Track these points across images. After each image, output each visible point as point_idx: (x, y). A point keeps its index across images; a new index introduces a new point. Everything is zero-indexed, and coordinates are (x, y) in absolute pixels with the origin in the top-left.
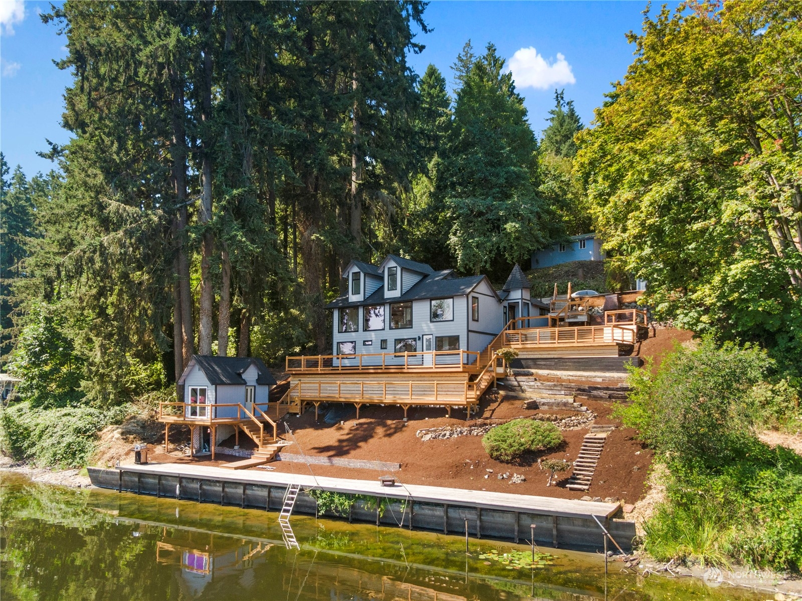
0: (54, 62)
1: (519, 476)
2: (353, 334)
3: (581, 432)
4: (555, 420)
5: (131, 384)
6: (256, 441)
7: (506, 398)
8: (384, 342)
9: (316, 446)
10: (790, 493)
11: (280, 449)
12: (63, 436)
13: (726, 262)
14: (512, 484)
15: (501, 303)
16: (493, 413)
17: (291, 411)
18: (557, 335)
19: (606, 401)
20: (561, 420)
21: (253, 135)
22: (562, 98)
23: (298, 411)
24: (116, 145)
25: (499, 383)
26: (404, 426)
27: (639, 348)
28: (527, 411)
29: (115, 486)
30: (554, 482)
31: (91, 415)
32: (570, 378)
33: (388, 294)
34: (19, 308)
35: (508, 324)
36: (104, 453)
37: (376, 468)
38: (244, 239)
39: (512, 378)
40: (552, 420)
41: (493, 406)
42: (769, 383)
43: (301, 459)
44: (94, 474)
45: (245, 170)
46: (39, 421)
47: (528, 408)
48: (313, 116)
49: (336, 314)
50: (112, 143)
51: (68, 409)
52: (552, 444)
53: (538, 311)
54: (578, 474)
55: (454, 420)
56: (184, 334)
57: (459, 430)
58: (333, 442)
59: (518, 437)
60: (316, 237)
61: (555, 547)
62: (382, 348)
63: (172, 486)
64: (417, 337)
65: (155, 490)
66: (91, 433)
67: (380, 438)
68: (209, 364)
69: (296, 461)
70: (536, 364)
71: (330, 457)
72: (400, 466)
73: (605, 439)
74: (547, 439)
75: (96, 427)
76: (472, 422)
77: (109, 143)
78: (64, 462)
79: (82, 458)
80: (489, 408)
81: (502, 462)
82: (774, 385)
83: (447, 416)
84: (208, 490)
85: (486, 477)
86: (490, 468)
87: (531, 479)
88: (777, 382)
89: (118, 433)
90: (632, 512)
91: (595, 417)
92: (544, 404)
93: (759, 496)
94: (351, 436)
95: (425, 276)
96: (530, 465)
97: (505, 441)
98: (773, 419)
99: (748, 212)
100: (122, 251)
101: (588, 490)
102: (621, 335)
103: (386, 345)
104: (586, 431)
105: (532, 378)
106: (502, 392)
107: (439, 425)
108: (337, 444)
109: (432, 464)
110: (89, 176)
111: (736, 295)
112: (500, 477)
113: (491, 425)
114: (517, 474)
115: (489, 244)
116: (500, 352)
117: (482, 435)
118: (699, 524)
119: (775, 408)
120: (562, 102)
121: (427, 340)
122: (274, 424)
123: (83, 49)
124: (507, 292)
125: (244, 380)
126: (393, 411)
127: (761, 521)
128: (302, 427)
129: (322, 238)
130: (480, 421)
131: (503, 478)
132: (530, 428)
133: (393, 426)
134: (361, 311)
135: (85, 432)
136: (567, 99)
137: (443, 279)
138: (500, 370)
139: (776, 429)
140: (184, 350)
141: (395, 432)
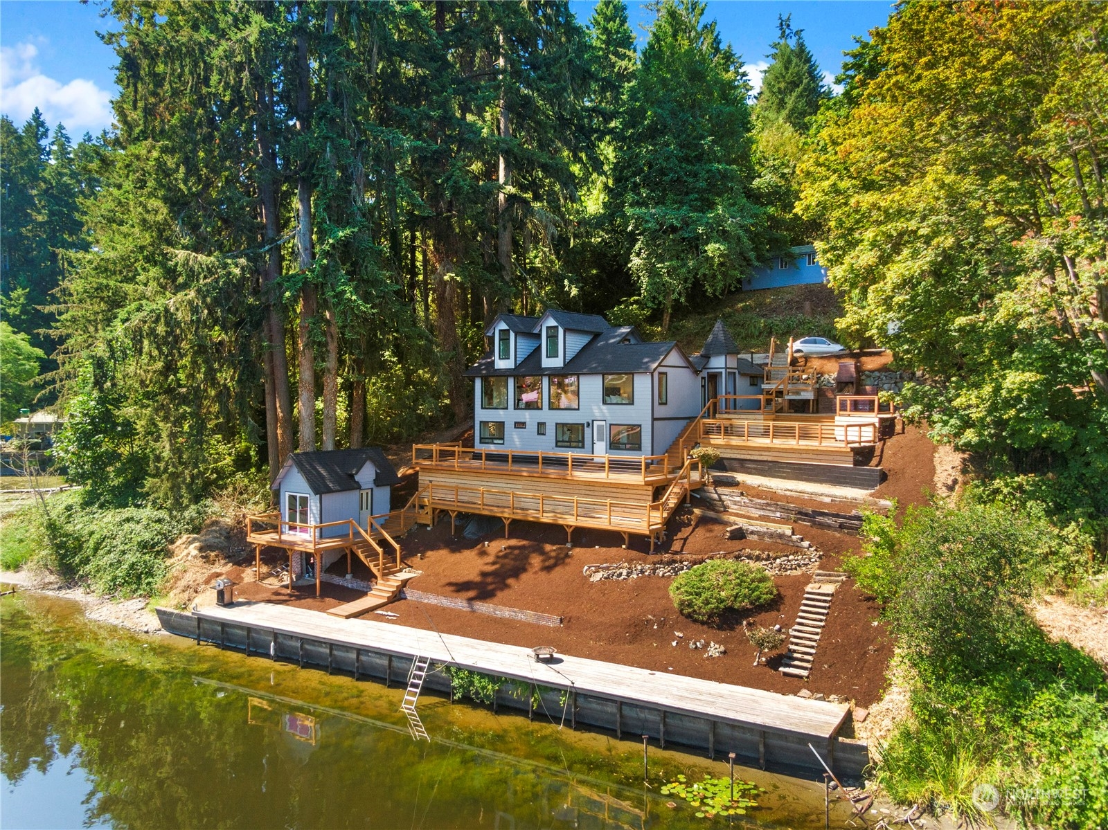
0: (98, 35)
1: (717, 646)
2: (501, 412)
3: (801, 579)
4: (766, 560)
5: (212, 473)
6: (374, 570)
7: (703, 521)
8: (541, 426)
9: (452, 580)
10: (1074, 725)
11: (405, 583)
12: (124, 553)
13: (1000, 364)
14: (708, 659)
15: (698, 375)
16: (684, 544)
17: (419, 521)
18: (771, 431)
19: (836, 531)
20: (775, 559)
21: (365, 148)
22: (788, 26)
23: (429, 522)
24: (182, 169)
25: (694, 497)
26: (567, 556)
27: (882, 451)
28: (729, 543)
29: (193, 633)
30: (764, 659)
31: (159, 521)
32: (788, 493)
33: (547, 362)
34: (65, 346)
35: (707, 405)
36: (177, 579)
37: (530, 620)
38: (354, 297)
39: (711, 489)
40: (763, 559)
41: (685, 532)
42: (1055, 525)
43: (432, 600)
44: (165, 617)
45: (354, 198)
46: (93, 527)
47: (731, 538)
48: (445, 118)
49: (478, 384)
50: (178, 166)
51: (130, 512)
52: (762, 600)
53: (747, 381)
54: (795, 651)
55: (634, 553)
56: (279, 410)
57: (639, 567)
58: (473, 576)
59: (717, 590)
60: (451, 277)
61: (761, 769)
62: (538, 434)
63: (265, 641)
64: (585, 422)
65: (243, 643)
66: (159, 548)
67: (536, 573)
68: (311, 465)
69: (426, 601)
70: (743, 467)
71: (470, 600)
72: (561, 621)
73: (832, 595)
74: (756, 593)
75: (166, 538)
76: (657, 558)
77: (174, 166)
78: (126, 589)
79: (149, 583)
80: (680, 535)
81: (695, 621)
82: (1062, 529)
83: (624, 546)
84: (311, 651)
85: (674, 644)
86: (680, 630)
87: (733, 650)
88: (1064, 524)
89: (195, 548)
90: (865, 720)
91: (820, 557)
92: (752, 533)
93: (1032, 726)
94: (497, 566)
95: (596, 336)
96: (732, 629)
97: (699, 594)
98: (1058, 580)
99: (1030, 314)
100: (194, 318)
101: (807, 677)
102: (857, 434)
103: (545, 429)
104: (807, 579)
105: (737, 491)
106: (697, 511)
107: (611, 560)
108: (478, 579)
109: (602, 619)
110: (148, 212)
111: (1013, 412)
112: (692, 646)
113: (681, 563)
114: (716, 642)
115: (684, 270)
116: (696, 452)
117: (670, 576)
118: (951, 752)
119: (1061, 564)
120: (788, 31)
121: (598, 426)
122: (397, 546)
123: (134, 50)
124: (706, 357)
125: (358, 483)
126: (554, 532)
127: (1034, 760)
128: (434, 547)
129: (458, 279)
130: (667, 557)
131: (696, 647)
132: (732, 577)
133: (553, 554)
134: (511, 382)
135: (153, 546)
136: (794, 28)
137: (619, 342)
138: (695, 476)
139: (1062, 594)
140: (279, 431)
141: (555, 565)
